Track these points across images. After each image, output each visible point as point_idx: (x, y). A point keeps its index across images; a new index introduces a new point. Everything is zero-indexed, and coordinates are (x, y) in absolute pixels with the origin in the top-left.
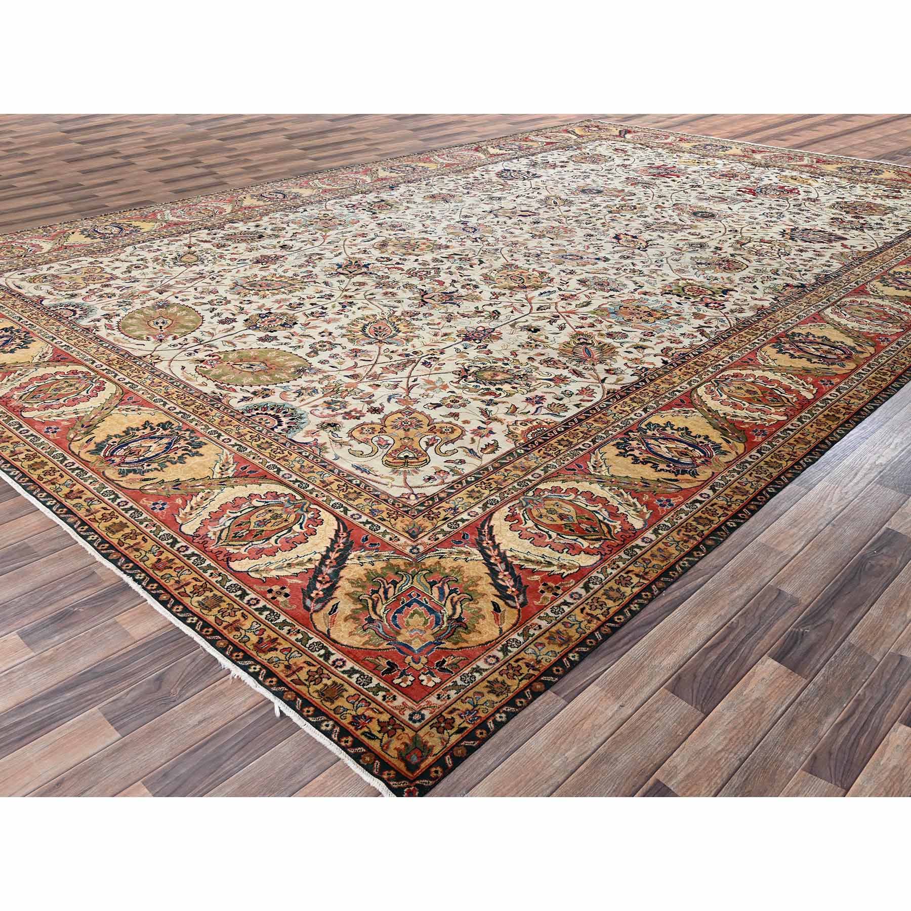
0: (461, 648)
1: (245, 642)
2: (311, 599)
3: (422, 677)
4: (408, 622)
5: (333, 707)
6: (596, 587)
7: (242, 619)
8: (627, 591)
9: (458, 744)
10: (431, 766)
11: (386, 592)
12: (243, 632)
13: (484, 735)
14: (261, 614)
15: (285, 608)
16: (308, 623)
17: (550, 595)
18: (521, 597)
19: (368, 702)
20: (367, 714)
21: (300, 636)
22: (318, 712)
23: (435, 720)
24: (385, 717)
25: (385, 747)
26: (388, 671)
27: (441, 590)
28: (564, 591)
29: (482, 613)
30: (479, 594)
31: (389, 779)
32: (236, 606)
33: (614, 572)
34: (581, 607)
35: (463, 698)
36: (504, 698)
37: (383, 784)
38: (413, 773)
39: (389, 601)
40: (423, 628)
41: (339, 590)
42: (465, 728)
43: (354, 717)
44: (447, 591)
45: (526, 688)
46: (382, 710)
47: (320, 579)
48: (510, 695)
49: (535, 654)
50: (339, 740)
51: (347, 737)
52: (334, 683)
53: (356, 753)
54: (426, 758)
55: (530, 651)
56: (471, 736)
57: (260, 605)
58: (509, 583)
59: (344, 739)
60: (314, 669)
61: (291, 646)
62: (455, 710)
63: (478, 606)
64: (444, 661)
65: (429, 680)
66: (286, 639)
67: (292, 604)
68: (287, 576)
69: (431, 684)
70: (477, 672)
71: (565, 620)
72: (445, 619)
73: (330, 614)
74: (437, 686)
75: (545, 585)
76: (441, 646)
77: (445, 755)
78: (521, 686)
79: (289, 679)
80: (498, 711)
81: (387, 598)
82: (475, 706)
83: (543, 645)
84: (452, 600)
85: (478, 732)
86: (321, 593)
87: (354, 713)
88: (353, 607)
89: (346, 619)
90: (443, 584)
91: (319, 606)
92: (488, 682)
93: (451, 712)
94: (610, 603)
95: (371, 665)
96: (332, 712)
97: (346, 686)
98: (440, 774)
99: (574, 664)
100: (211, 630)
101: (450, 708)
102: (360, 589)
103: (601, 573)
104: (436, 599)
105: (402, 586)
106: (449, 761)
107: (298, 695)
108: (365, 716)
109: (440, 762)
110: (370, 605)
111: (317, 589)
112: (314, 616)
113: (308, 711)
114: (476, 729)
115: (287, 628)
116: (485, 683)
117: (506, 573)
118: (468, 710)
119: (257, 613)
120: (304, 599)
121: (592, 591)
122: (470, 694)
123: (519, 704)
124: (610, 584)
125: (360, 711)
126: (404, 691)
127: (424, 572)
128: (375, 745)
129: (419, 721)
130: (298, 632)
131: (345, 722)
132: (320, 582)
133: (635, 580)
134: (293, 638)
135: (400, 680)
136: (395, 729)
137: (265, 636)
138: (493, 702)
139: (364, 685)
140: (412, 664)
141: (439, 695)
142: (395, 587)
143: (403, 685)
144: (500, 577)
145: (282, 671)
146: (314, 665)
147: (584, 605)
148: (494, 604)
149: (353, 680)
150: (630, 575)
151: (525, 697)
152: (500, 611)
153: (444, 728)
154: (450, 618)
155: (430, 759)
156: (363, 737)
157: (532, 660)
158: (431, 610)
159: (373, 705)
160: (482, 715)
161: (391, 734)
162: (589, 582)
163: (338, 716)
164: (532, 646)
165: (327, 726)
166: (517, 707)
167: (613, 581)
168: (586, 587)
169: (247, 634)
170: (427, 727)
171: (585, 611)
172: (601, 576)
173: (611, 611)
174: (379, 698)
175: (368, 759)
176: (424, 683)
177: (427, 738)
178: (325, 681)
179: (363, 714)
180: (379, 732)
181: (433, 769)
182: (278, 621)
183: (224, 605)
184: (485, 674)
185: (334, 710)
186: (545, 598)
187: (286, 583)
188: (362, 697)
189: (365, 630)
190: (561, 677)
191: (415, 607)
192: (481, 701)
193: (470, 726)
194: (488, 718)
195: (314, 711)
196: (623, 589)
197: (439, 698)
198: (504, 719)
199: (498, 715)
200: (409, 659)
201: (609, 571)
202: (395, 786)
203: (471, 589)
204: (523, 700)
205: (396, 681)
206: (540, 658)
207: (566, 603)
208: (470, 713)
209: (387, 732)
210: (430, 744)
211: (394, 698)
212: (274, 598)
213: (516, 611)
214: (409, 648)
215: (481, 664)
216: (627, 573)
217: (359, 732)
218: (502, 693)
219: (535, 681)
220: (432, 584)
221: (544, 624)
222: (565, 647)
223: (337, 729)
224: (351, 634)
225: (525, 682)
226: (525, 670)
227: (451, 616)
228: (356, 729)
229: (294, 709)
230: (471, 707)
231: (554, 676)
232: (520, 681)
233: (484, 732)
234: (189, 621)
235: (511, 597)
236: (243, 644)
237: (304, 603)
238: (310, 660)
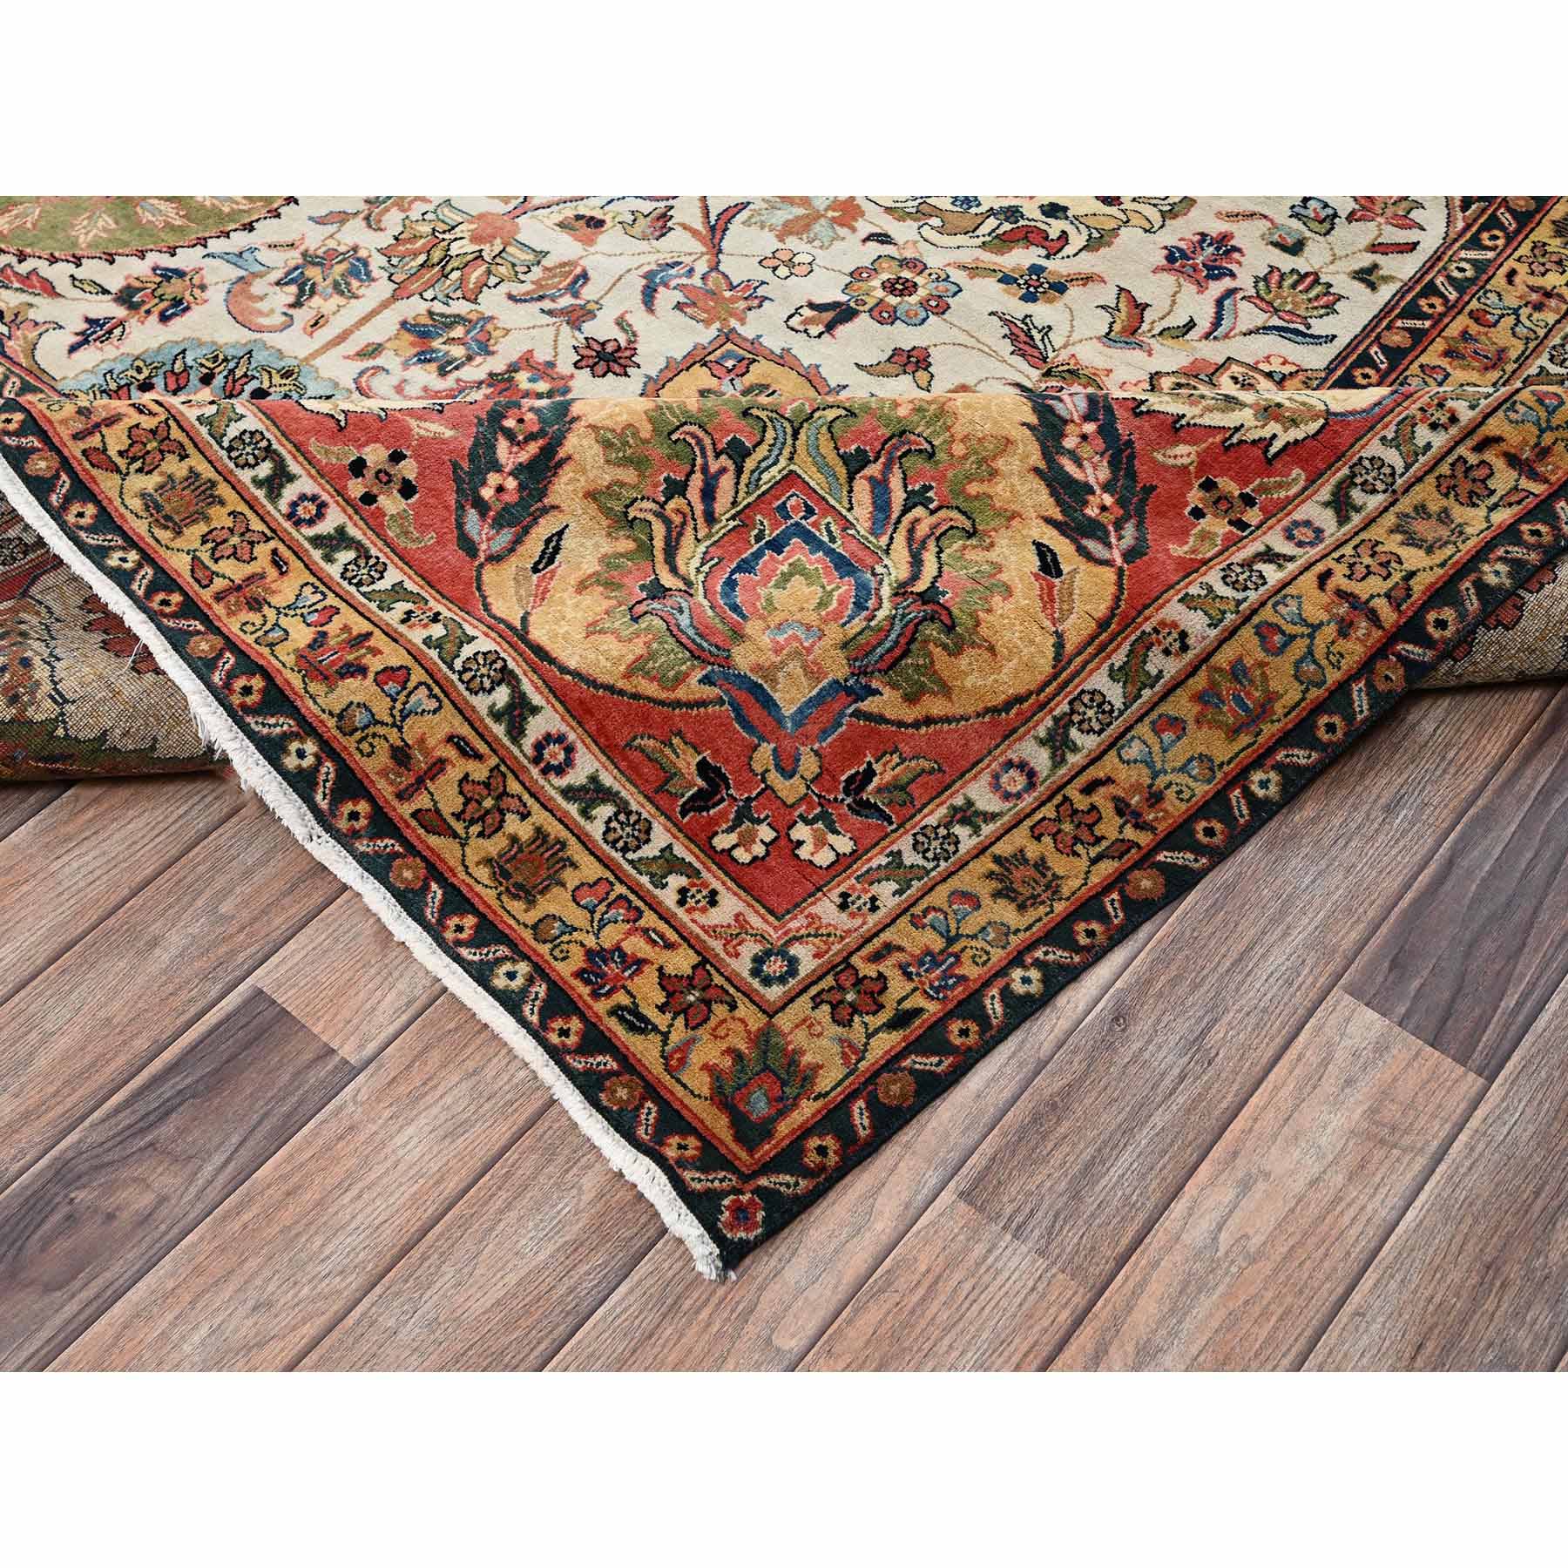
0: (928, 721)
1: (271, 645)
2: (481, 506)
3: (801, 832)
4: (769, 600)
5: (532, 917)
6: (1374, 502)
7: (272, 572)
8: (1476, 521)
9: (891, 1062)
10: (806, 1132)
11: (708, 494)
12: (271, 614)
13: (972, 1039)
14: (328, 558)
15: (402, 543)
16: (469, 596)
17: (1218, 527)
18: (1129, 531)
19: (636, 905)
20: (627, 947)
21: (438, 631)
22: (489, 932)
23: (829, 981)
24: (681, 962)
25: (675, 1061)
26: (701, 801)
27: (880, 488)
28: (1269, 514)
29: (1004, 577)
30: (999, 513)
31: (681, 1162)
32: (257, 525)
33: (1439, 440)
34: (1320, 568)
35: (917, 910)
36: (1040, 916)
37: (663, 1179)
38: (751, 1151)
39: (720, 529)
40: (812, 618)
41: (566, 473)
42: (918, 1011)
43: (590, 954)
44: (898, 497)
45: (1107, 889)
46: (672, 936)
47: (510, 423)
48: (1060, 907)
49: (1149, 764)
50: (544, 1025)
51: (567, 1017)
52: (540, 833)
53: (588, 1072)
54: (795, 1105)
55: (1134, 750)
56: (933, 1040)
57: (325, 527)
58: (1095, 472)
59: (558, 1024)
60: (479, 772)
61: (409, 662)
62: (889, 948)
63: (993, 555)
64: (870, 774)
65: (820, 842)
66: (394, 638)
67: (423, 528)
68: (410, 412)
69: (824, 858)
70: (964, 821)
71: (1267, 614)
72: (886, 591)
73: (535, 570)
74: (842, 863)
75: (1209, 486)
76: (869, 705)
77: (852, 1096)
78: (1094, 879)
79: (406, 809)
80: (1017, 960)
81: (710, 518)
82: (951, 941)
83: (1177, 725)
84: (911, 531)
85: (955, 1026)
86: (511, 484)
87: (590, 941)
88: (607, 547)
89: (582, 587)
90: (888, 467)
91: (506, 536)
92: (997, 860)
93: (876, 957)
94: (1413, 558)
95: (647, 769)
96: (527, 935)
97: (575, 850)
98: (832, 1159)
99: (1263, 812)
100: (176, 598)
101: (877, 943)
102: (629, 475)
103: (1394, 443)
104: (863, 527)
105: (759, 470)
106: (860, 1117)
107: (435, 871)
108: (623, 955)
109: (834, 1119)
110: (659, 543)
111: (498, 468)
112: (489, 575)
113: (459, 929)
114: (949, 1015)
115: (401, 607)
116: (986, 864)
117: (1090, 428)
118: (928, 952)
119: (317, 555)
120: (461, 507)
121: (1356, 519)
122: (939, 897)
123: (1083, 940)
124: (1420, 493)
125: (610, 936)
126: (743, 878)
127: (831, 414)
128: (646, 1050)
129: (782, 980)
130: (435, 618)
131: (565, 969)
132: (510, 435)
133: (1504, 479)
134: (417, 636)
135: (732, 839)
136: (707, 1003)
137: (333, 628)
138: (1006, 931)
139: (625, 850)
140: (774, 778)
141: (844, 895)
142: (739, 471)
143: (742, 855)
144: (1070, 443)
145: (383, 773)
146: (478, 757)
147: (1329, 563)
148: (1042, 550)
149: (596, 830)
150: (1489, 456)
151: (1104, 917)
152: (1059, 573)
153: (855, 1009)
154: (901, 590)
155: (807, 1110)
156: (613, 1024)
157: (1136, 788)
158: (843, 565)
159: (649, 919)
160: (970, 970)
161: (696, 1017)
162: (1349, 482)
163: (544, 949)
164: (1144, 729)
165: (511, 976)
166: (1076, 948)
167: (1431, 479)
168: (1341, 505)
169: (283, 621)
170: (804, 1002)
171: (1331, 584)
172: (1393, 457)
173: (1419, 585)
174: (669, 897)
175: (622, 1093)
176: (804, 853)
177: (799, 1038)
178: (513, 824)
179: (618, 948)
180: (662, 1009)
181: (814, 1142)
182: (380, 585)
183: (220, 517)
184: (987, 829)
185: (535, 927)
186: (1205, 536)
187: (406, 432)
188: (620, 889)
189: (635, 619)
190: (1218, 856)
191: (797, 551)
192: (969, 927)
193: (932, 1007)
194: (987, 984)
195: (477, 928)
196: (1459, 513)
197: (843, 906)
198: (1035, 988)
199: (1017, 974)
200: (764, 755)
201: (1423, 434)
202: (697, 1186)
203: (973, 489)
204: (1095, 926)
205: (722, 841)
206: (1161, 781)
207: (1269, 556)
208: (936, 963)
209: (685, 1010)
210: (807, 1059)
211: (713, 899)
212: (369, 498)
213: (1109, 575)
214: (768, 703)
215: (980, 794)
216: (1479, 448)
217: (601, 1007)
218: (1035, 900)
219: (1137, 865)
220: (855, 463)
221: (1195, 623)
222: (1245, 739)
223: (541, 989)
224: (593, 629)
225: (1107, 868)
226: (1110, 827)
227: (903, 585)
228: (595, 995)
229: (419, 918)
230: (938, 944)
231: (1199, 850)
232: (1094, 861)
233: (974, 1027)
234: (113, 561)
235: (1094, 529)
236: (266, 651)
237: (460, 526)
238: (465, 730)
